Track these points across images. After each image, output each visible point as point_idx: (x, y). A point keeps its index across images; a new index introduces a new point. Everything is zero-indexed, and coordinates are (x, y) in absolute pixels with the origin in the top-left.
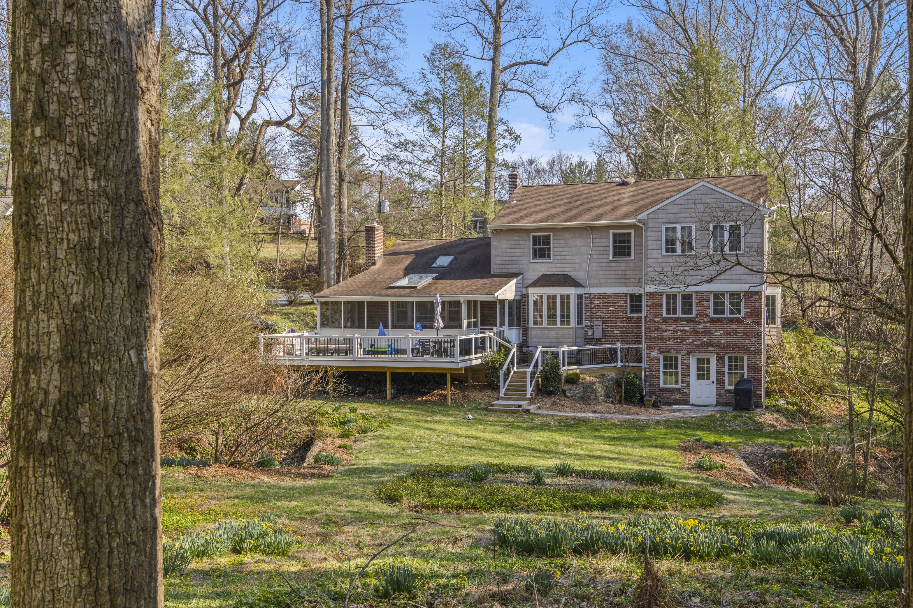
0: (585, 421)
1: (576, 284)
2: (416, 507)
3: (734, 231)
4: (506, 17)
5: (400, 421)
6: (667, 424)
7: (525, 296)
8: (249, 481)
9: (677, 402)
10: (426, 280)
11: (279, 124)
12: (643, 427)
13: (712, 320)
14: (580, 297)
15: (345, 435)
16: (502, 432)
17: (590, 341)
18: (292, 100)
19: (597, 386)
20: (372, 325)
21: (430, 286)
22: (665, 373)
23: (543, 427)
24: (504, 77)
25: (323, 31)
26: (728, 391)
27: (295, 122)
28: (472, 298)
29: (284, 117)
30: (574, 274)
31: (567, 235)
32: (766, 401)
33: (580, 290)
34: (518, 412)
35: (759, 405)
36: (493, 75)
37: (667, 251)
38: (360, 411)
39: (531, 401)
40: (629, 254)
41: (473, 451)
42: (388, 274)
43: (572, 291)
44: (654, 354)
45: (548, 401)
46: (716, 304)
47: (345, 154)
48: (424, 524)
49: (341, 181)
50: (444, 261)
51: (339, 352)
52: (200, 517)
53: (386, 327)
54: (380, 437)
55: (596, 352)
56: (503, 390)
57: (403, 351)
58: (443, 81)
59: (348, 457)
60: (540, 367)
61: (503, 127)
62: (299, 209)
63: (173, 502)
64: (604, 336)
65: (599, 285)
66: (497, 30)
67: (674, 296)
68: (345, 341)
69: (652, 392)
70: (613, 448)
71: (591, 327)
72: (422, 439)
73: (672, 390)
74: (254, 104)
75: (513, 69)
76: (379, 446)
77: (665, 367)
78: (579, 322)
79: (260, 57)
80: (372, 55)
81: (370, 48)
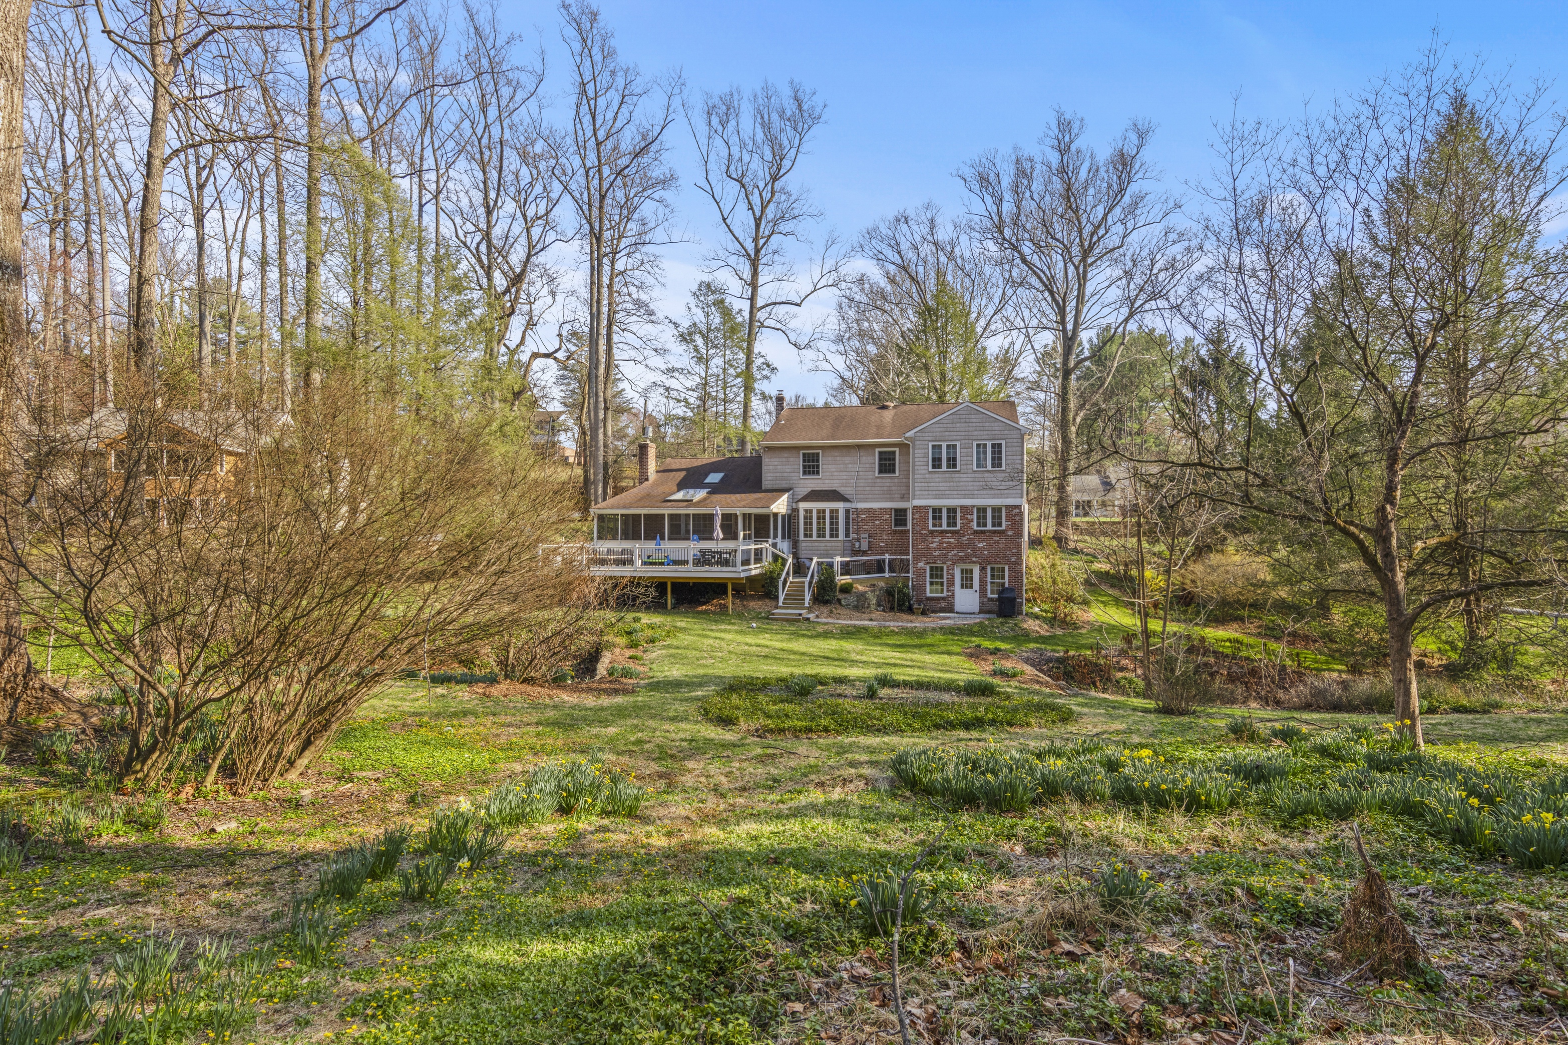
0: (865, 629)
1: (845, 500)
2: (757, 730)
3: (997, 448)
4: (763, 261)
5: (684, 630)
6: (944, 630)
7: (795, 511)
8: (547, 701)
9: (943, 610)
10: (700, 495)
11: (547, 356)
12: (922, 634)
13: (976, 532)
14: (847, 511)
15: (633, 645)
16: (790, 640)
17: (855, 552)
18: (560, 335)
19: (870, 595)
20: (649, 537)
21: (705, 499)
22: (931, 583)
23: (826, 635)
24: (761, 315)
25: (592, 268)
26: (991, 600)
27: (560, 355)
28: (748, 511)
29: (551, 350)
30: (842, 490)
31: (836, 453)
32: (1025, 609)
33: (848, 505)
34: (798, 621)
35: (1020, 613)
36: (751, 313)
37: (934, 467)
38: (643, 621)
39: (810, 609)
40: (894, 471)
41: (769, 661)
42: (661, 489)
43: (840, 506)
44: (921, 565)
45: (825, 610)
46: (978, 518)
47: (610, 385)
48: (782, 756)
49: (606, 409)
50: (714, 478)
51: (618, 562)
52: (501, 754)
53: (663, 538)
54: (669, 647)
55: (865, 563)
56: (781, 598)
57: (686, 562)
58: (707, 315)
59: (642, 669)
60: (816, 578)
61: (761, 360)
62: (562, 437)
63: (462, 731)
64: (870, 548)
65: (865, 500)
66: (755, 273)
67: (940, 510)
68: (623, 552)
69: (919, 602)
70: (903, 655)
71: (858, 540)
72: (713, 649)
73: (938, 599)
74: (523, 338)
75: (768, 309)
76: (671, 656)
77: (931, 576)
78: (847, 535)
79: (529, 295)
80: (635, 296)
81: (633, 289)
